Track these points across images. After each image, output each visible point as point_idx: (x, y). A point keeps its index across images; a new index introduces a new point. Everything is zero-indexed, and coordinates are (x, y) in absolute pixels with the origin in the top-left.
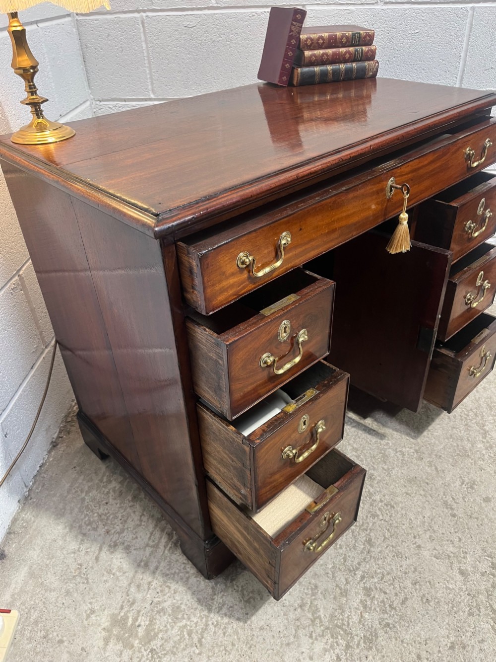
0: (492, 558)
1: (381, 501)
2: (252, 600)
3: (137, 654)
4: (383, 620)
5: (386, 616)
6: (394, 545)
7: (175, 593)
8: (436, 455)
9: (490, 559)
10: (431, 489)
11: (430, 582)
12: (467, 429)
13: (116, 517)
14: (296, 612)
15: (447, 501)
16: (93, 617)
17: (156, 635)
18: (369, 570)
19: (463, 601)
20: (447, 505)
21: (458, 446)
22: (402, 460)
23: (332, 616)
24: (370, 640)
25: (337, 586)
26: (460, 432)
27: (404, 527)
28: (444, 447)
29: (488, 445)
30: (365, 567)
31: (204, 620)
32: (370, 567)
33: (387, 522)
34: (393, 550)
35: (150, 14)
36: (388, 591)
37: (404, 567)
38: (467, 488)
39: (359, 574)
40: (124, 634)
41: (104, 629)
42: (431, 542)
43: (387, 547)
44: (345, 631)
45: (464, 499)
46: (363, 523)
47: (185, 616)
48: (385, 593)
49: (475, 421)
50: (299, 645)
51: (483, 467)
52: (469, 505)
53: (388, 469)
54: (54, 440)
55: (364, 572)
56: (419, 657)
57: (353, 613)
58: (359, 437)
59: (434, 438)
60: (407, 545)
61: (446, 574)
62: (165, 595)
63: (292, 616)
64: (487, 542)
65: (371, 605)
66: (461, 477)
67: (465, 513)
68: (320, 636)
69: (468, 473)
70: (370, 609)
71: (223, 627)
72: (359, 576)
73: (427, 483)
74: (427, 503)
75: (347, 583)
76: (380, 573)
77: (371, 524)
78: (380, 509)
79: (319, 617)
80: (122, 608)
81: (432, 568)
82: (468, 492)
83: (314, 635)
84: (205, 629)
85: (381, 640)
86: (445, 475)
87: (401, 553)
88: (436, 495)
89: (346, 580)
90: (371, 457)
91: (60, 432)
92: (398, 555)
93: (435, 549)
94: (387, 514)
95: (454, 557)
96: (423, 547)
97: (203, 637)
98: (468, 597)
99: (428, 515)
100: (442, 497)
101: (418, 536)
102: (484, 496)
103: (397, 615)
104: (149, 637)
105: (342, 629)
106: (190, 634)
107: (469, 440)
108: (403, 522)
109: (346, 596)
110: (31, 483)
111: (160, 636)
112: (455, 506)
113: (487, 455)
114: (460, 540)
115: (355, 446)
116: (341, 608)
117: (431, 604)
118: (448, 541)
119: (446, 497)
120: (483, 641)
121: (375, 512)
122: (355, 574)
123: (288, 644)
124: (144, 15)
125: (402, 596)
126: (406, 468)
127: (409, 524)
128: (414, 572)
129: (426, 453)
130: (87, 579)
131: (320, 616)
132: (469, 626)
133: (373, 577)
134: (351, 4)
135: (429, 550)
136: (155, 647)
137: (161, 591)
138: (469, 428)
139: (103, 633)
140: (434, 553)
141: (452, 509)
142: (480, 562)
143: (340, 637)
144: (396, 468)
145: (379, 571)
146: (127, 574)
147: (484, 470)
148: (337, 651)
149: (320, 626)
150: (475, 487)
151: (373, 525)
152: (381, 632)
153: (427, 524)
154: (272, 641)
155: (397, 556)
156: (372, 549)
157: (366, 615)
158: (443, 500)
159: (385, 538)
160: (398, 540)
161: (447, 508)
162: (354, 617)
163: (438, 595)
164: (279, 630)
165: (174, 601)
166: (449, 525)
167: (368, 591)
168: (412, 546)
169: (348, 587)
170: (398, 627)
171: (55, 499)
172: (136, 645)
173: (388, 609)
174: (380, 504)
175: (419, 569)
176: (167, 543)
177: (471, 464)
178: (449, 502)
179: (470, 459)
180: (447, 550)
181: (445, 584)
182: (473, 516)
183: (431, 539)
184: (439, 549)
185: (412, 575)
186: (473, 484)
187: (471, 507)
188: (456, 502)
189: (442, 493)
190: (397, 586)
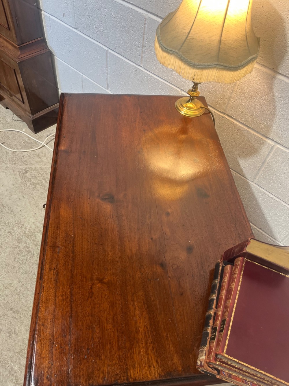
4: (19, 248)
5: (19, 250)
6: (30, 275)
10: (28, 315)
11: (9, 272)
15: (18, 314)
18: (33, 258)
20: (17, 312)
23: (35, 236)
24: (19, 240)
27: (30, 285)
29: (12, 373)
32: (33, 260)
34: (29, 272)
36: (22, 257)
37: (21, 270)
38: (12, 330)
42: (16, 288)
43: (32, 272)
44: (29, 236)
45: (11, 322)
51: (9, 352)
52: (7, 321)
55: (34, 256)
60: (25, 279)
66: (17, 334)
67: (7, 315)
69: (15, 341)
70: (25, 248)
72: (35, 254)
74: (26, 305)
76: (28, 261)
79: (39, 233)
81: (11, 278)
82: (10, 328)
83: (37, 228)
85: (16, 243)
86: (25, 328)
87: (25, 274)
88: (24, 313)
92: (25, 272)
93: (13, 287)
96: (18, 283)
99: (23, 300)
100: (21, 314)
101: (22, 287)
103: (15, 253)
108: (31, 287)
109: (35, 245)
112: (13, 315)
113: (10, 363)
114: (4, 300)
117: (5, 265)
118: (9, 295)
119: (19, 316)
122: (37, 253)
125: (16, 260)
127: (28, 288)
128: (16, 271)
133: (30, 257)
140: (12, 284)
141: (14, 312)
143: (29, 233)
147: (8, 350)
148: (27, 230)
150: (8, 335)
152: (17, 244)
153: (21, 295)
157: (25, 245)
158: (19, 313)
160: (29, 277)
161: (16, 310)
163: (4, 270)
166: (12, 303)
167: (29, 252)
168: (22, 280)
170: (13, 250)
173: (19, 252)
175: (15, 274)
177: (16, 349)
178: (16, 314)
179: (17, 351)
180: (8, 290)
181: (3, 276)
182: (3, 317)
183: (16, 290)
184: (11, 288)
185: (17, 269)
186: (10, 335)
187: (6, 320)
188: (13, 317)
189: (22, 316)
190: (20, 261)
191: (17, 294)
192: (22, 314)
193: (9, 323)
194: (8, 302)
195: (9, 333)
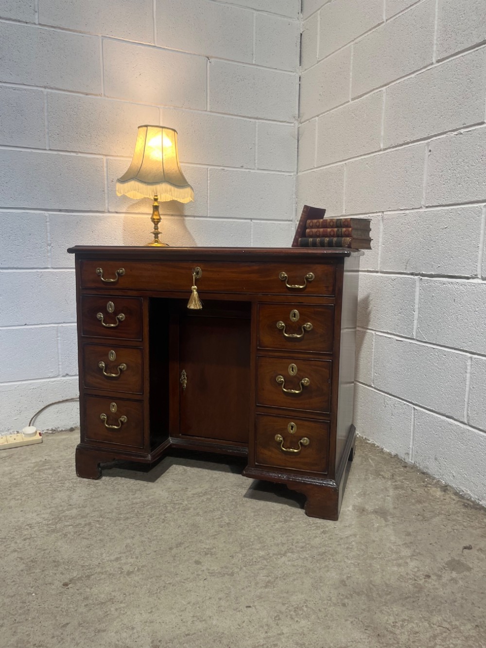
1: (165, 517)
2: (69, 490)
3: (30, 471)
5: (72, 534)
6: (130, 528)
8: (231, 533)
9: (136, 569)
10: (192, 535)
11: (104, 546)
12: (278, 545)
14: (66, 505)
16: (46, 456)
19: (93, 561)
21: (252, 542)
22: (213, 519)
23: (66, 516)
24: (53, 531)
25: (88, 514)
26: (270, 541)
27: (147, 529)
28: (244, 535)
29: (267, 557)
30: (107, 521)
31: (53, 481)
39: (101, 519)
40: (40, 465)
41: (41, 460)
47: (54, 476)
48: (89, 531)
49: (293, 547)
50: (45, 510)
51: (236, 557)
53: (199, 515)
56: (45, 550)
57: (71, 522)
58: (223, 499)
59: (251, 529)
60: (132, 532)
61: (114, 551)
63: (63, 504)
64: (152, 567)
65: (79, 527)
66: (214, 547)
67: (177, 554)
68: (52, 515)
69: (222, 550)
70: (76, 527)
73: (196, 533)
77: (143, 516)
78: (158, 518)
79: (64, 512)
83: (53, 513)
84: (47, 482)
89: (94, 516)
90: (207, 506)
93: (134, 544)
94: (155, 521)
95: (131, 553)
97: (43, 483)
98: (97, 564)
100: (186, 541)
101: (142, 536)
102: (201, 560)
103: (74, 537)
104: (39, 471)
105: (59, 521)
106: (43, 480)
107: (265, 546)
111: (41, 473)
114: (149, 554)
115: (213, 499)
116: (72, 518)
118: (144, 549)
120: (62, 573)
121: (154, 516)
123: (45, 506)
125: (88, 537)
126: (207, 521)
128: (110, 538)
129: (231, 528)
131: (66, 512)
132: (73, 567)
134: (407, 209)
135: (132, 542)
136: (34, 473)
138: (280, 545)
139: (39, 461)
141: (177, 547)
142: (131, 565)
143: (53, 521)
144: (202, 518)
145: (106, 526)
147: (233, 558)
148: (44, 522)
149: (58, 513)
150: (209, 555)
153: (155, 538)
154: (46, 501)
155: (120, 530)
156: (122, 521)
157: (70, 527)
161: (176, 545)
162: (68, 523)
164: (53, 502)
165: (61, 471)
167: (88, 524)
169: (89, 517)
172: (34, 469)
173: (78, 534)
177: (235, 551)
178: (183, 545)
179: (240, 550)
180: (135, 549)
181: (105, 552)
182: (176, 558)
183: (142, 542)
184: (135, 546)
185: (107, 538)
186: (211, 554)
187: (184, 556)
188: (185, 548)
189: (191, 541)
190: (96, 534)
191: (150, 542)
193: (191, 552)
194: (155, 551)
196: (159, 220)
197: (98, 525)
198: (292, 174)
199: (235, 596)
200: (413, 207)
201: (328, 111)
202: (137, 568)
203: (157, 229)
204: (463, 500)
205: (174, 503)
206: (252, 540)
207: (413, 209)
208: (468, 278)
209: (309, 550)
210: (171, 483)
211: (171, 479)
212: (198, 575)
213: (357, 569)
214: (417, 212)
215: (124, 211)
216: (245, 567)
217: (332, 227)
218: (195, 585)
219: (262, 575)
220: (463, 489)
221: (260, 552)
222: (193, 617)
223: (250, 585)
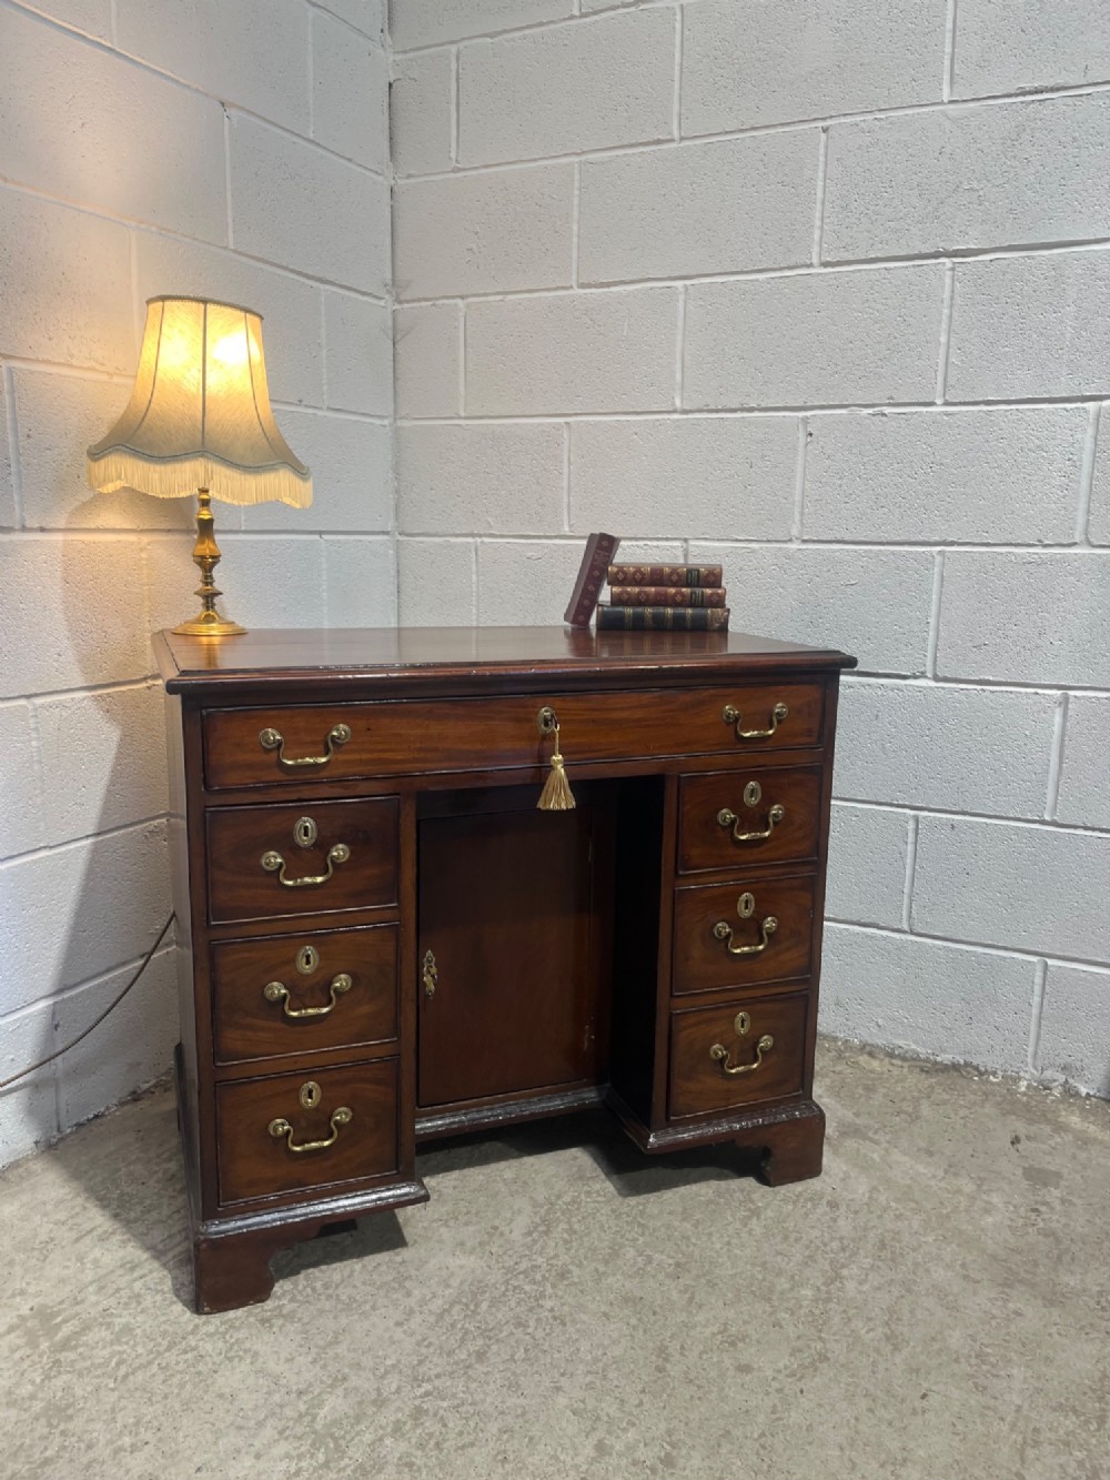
0: (674, 1448)
1: (552, 1310)
2: (237, 1359)
3: (36, 1358)
4: (410, 1455)
5: (419, 1453)
6: (518, 1372)
7: (142, 1312)
8: (709, 1281)
9: (668, 1447)
10: (655, 1322)
11: (531, 1439)
12: (807, 1263)
13: (140, 1203)
14: (287, 1397)
15: (667, 1348)
16: (18, 1299)
17: (75, 1347)
18: (446, 1388)
20: (662, 1352)
21: (764, 1280)
22: (640, 1268)
23: (336, 1422)
24: (364, 1472)
26: (788, 1263)
27: (556, 1355)
28: (735, 1275)
29: (824, 1295)
30: (446, 1382)
31: (151, 1356)
32: (452, 1386)
33: (535, 1339)
34: (509, 1379)
35: (486, 540)
36: (451, 1425)
37: (508, 1404)
38: (723, 1342)
39: (427, 1387)
40: (39, 1330)
41: (20, 1316)
42: (586, 1390)
43: (504, 1371)
44: (338, 1446)
45: (701, 1354)
46: (493, 1328)
47: (132, 1342)
48: (445, 1426)
49: (831, 1255)
50: (254, 1436)
51: (783, 1323)
52: (702, 1365)
53: (604, 1273)
54: (139, 1092)
55: (435, 1388)
57: (371, 1429)
58: (594, 1218)
59: (729, 1257)
60: (539, 1378)
61: (570, 1438)
62: (125, 1309)
63: (277, 1398)
64: (687, 1424)
65: (408, 1432)
66: (726, 1324)
67: (686, 1373)
68: (295, 1437)
69: (745, 1322)
70: (403, 1435)
71: (171, 1372)
72: (423, 1390)
73: (655, 1313)
74: (629, 1338)
75: (398, 1390)
76: (462, 1398)
77: (505, 1334)
78: (538, 1320)
79: (314, 1418)
80: (62, 1302)
81: (553, 1423)
82: (719, 1348)
83: (288, 1432)
84: (142, 1366)
86: (698, 1312)
87: (519, 1386)
88: (656, 1333)
89: (399, 1387)
90: (590, 1249)
91: (155, 1086)
92: (513, 1387)
93: (583, 1401)
94: (545, 1329)
95: (607, 1422)
96: (564, 1392)
97: (133, 1374)
99: (616, 1353)
100: (664, 1340)
101: (572, 1375)
102: (744, 1362)
103: (437, 1458)
104: (65, 1345)
105: (336, 1442)
106: (118, 1364)
107: (792, 1278)
108: (561, 1349)
109: (379, 1407)
110: (68, 1131)
111: (81, 1350)
112: (676, 1358)
113: (807, 1310)
114: (641, 1404)
115: (576, 1227)
116: (358, 1419)
117: (506, 1466)
118: (616, 1398)
119: (670, 1342)
121: (527, 1321)
122: (419, 1386)
123: (240, 1428)
124: (479, 540)
125: (466, 1439)
126: (637, 1280)
127: (570, 1355)
128: (518, 1416)
129: (694, 1272)
130: (46, 1257)
131: (318, 1414)
133: (444, 1400)
134: (753, 541)
135: (571, 1398)
136: (62, 1359)
137: (126, 1304)
138: (810, 1263)
139: (15, 1320)
140: (575, 1406)
141: (666, 1360)
142: (646, 1445)
143: (323, 1450)
144: (619, 1277)
145: (461, 1395)
146: (98, 1270)
147: (781, 1327)
148: (304, 1464)
149: (306, 1427)
150: (740, 1345)
151: (507, 1336)
152: (391, 1469)
153: (601, 1364)
154: (221, 1415)
155: (509, 1388)
156: (477, 1366)
157: (388, 1441)
158: (662, 1344)
159: (512, 1359)
160: (530, 1369)
161: (658, 1356)
162: (367, 1435)
163: (530, 1459)
164: (242, 1406)
165: (133, 1321)
166: (640, 1379)
167: (418, 1413)
168: (547, 1384)
169: (393, 1397)
170: (425, 1473)
171: (83, 1159)
172: (42, 1347)
173: (431, 1446)
174: (547, 1313)
175: (530, 1416)
176: (181, 1253)
177: (764, 1312)
178: (670, 1350)
179: (768, 1305)
180: (602, 1410)
181: (556, 1451)
182: (697, 1382)
183: (590, 1386)
184: (591, 1403)
185: (510, 1420)
186: (740, 1340)
187: (704, 1369)
188: (682, 1354)
189: (669, 1334)
190: (472, 1424)
191: (605, 1377)
192: (661, 1337)
193: (704, 1357)
194: (643, 1391)
195: (733, 1344)
196: (216, 558)
197: (445, 1404)
198: (386, 422)
199: (882, 1391)
200: (770, 537)
201: (498, 293)
202: (665, 1444)
203: (211, 584)
204: (918, 1063)
205: (519, 1273)
206: (760, 1277)
207: (768, 541)
208: (905, 677)
209: (858, 1249)
210: (443, 1230)
211: (433, 1221)
212: (779, 1391)
213: (954, 1246)
214: (780, 549)
215: (62, 524)
216: (820, 1331)
217: (674, 585)
218: (800, 1411)
219: (863, 1332)
220: (901, 1043)
221: (803, 1292)
222: (882, 1466)
223: (872, 1359)
